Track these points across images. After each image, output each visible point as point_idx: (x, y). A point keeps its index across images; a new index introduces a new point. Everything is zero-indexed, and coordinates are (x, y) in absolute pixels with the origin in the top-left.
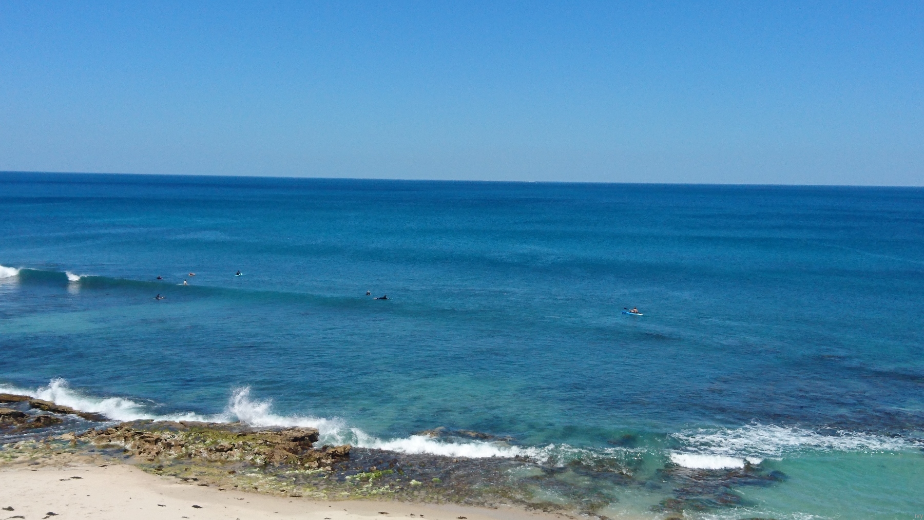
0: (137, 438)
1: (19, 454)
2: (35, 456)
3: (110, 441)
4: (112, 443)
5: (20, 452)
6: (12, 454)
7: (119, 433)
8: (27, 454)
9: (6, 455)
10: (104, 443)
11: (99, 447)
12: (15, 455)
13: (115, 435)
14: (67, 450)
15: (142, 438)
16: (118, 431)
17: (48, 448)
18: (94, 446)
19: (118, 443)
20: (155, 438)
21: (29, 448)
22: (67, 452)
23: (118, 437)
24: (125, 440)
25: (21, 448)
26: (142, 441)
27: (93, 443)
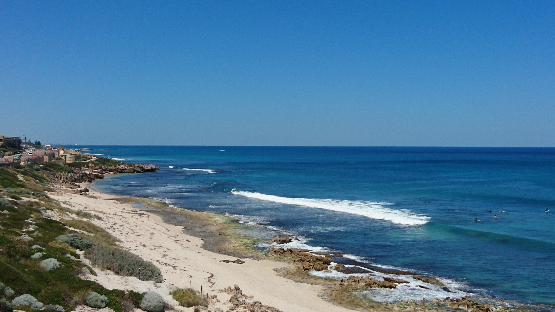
0: (475, 306)
1: (408, 306)
2: (416, 309)
3: (459, 306)
4: (460, 307)
6: (404, 306)
7: (464, 302)
8: (412, 307)
9: (401, 306)
10: (455, 307)
11: (452, 309)
12: (406, 307)
13: (462, 303)
15: (478, 307)
16: (463, 300)
17: (424, 305)
18: (450, 308)
19: (464, 308)
20: (486, 308)
21: (413, 303)
22: (434, 309)
23: (464, 304)
24: (468, 307)
25: (409, 303)
26: (478, 309)
27: (449, 306)
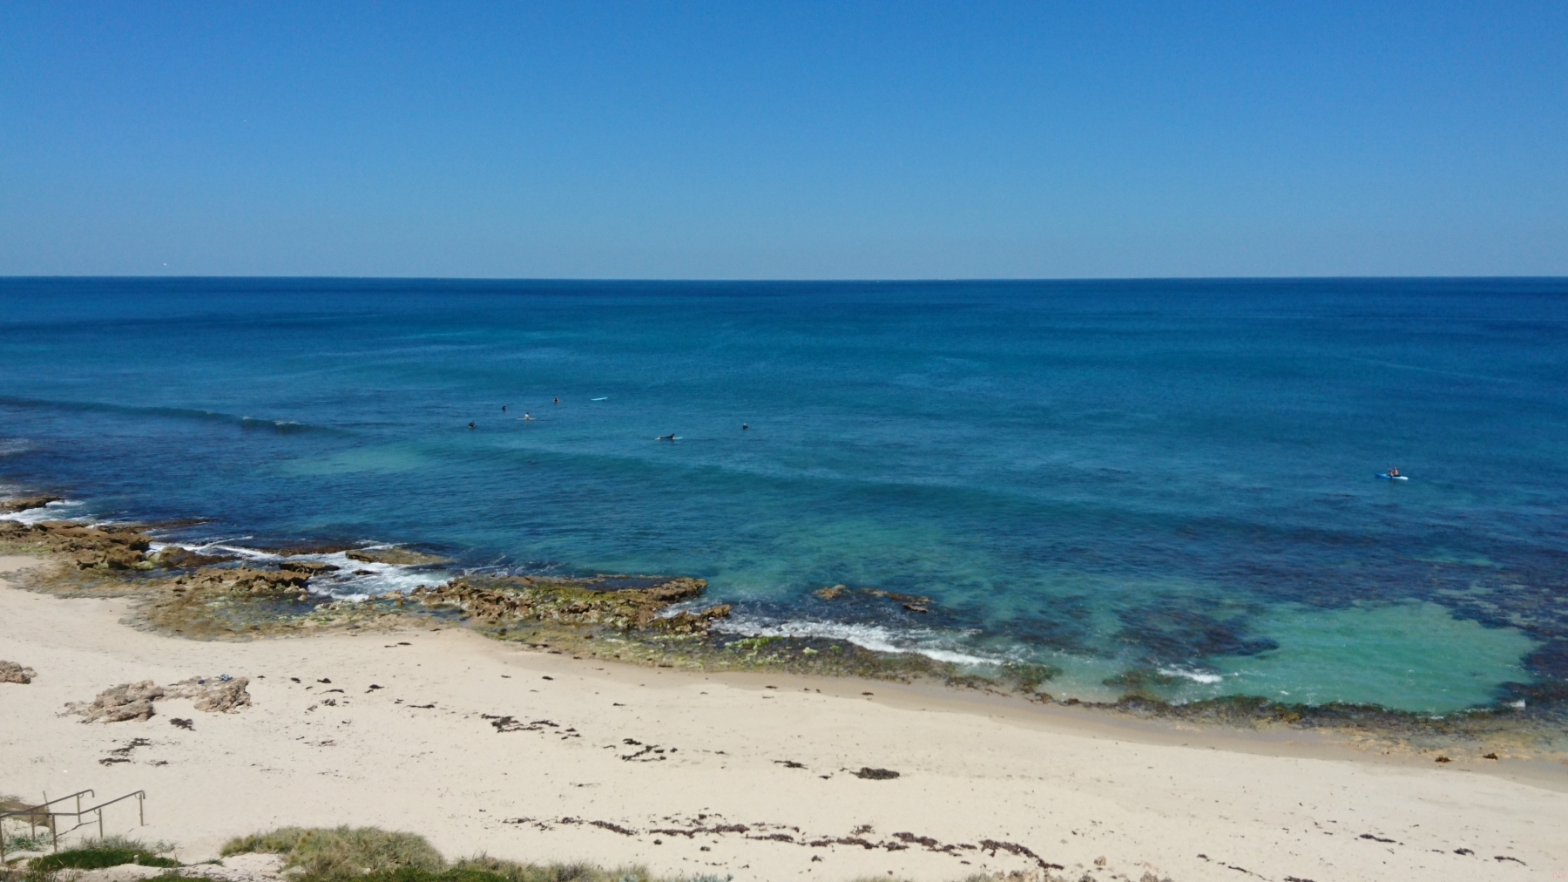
0: (475, 596)
1: (335, 616)
2: (355, 618)
3: (443, 600)
4: (445, 602)
5: (337, 614)
6: (327, 616)
7: (453, 590)
8: (345, 616)
9: (319, 617)
10: (436, 602)
11: (429, 607)
12: (331, 617)
13: (448, 593)
14: (392, 611)
15: (481, 596)
16: (452, 588)
17: (370, 608)
18: (424, 607)
19: (453, 602)
20: (496, 596)
21: (348, 609)
22: (392, 613)
23: (452, 595)
24: (461, 600)
25: (337, 608)
26: (481, 600)
27: (423, 603)
